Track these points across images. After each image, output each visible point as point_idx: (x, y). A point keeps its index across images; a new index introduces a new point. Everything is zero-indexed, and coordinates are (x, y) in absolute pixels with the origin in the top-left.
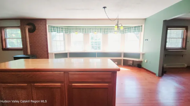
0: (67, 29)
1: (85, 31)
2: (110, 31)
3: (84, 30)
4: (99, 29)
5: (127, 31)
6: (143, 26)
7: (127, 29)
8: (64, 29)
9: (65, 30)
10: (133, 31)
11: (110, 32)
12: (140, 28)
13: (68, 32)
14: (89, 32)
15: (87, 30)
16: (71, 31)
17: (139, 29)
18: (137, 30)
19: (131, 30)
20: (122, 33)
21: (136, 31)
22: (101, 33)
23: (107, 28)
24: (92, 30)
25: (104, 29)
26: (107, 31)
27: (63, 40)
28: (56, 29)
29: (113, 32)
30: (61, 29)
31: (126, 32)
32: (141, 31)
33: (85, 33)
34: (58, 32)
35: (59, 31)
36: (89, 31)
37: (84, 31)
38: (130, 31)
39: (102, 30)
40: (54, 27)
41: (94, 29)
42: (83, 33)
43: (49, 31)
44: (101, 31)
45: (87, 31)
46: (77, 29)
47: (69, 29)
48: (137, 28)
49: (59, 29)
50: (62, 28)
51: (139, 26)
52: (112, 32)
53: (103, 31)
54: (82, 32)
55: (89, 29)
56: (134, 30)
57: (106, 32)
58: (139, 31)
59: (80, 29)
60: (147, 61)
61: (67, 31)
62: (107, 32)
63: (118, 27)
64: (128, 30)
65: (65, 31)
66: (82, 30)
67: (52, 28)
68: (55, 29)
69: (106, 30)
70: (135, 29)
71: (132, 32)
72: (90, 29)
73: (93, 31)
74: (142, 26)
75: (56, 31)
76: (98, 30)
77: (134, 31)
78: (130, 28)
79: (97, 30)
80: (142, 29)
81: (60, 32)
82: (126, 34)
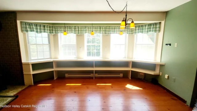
0: (53, 28)
1: (78, 31)
2: (113, 30)
3: (77, 29)
4: (97, 28)
5: (137, 31)
6: (163, 23)
7: (137, 28)
8: (47, 27)
9: (48, 29)
10: (146, 30)
11: (113, 32)
12: (158, 26)
13: (54, 32)
14: (84, 32)
15: (81, 28)
16: (57, 31)
17: (156, 28)
18: (152, 29)
19: (143, 29)
20: (130, 33)
21: (150, 31)
22: (100, 33)
23: (109, 27)
24: (87, 29)
25: (105, 28)
26: (109, 30)
27: (47, 43)
28: (34, 27)
29: (118, 32)
30: (42, 28)
31: (135, 32)
32: (159, 31)
33: (79, 33)
34: (37, 32)
35: (39, 30)
36: (83, 30)
37: (76, 31)
38: (141, 31)
39: (101, 29)
40: (30, 24)
41: (91, 28)
42: (75, 33)
43: (22, 31)
44: (100, 31)
45: (81, 31)
46: (66, 27)
47: (55, 28)
48: (152, 26)
49: (38, 27)
50: (44, 27)
51: (156, 24)
52: (115, 32)
53: (103, 31)
54: (73, 32)
55: (83, 28)
56: (148, 28)
57: (107, 32)
58: (155, 31)
59: (70, 28)
60: (168, 77)
61: (53, 30)
62: (109, 32)
63: (126, 24)
64: (139, 29)
65: (50, 30)
66: (73, 29)
67: (27, 26)
68: (31, 27)
69: (107, 30)
70: (150, 28)
71: (145, 32)
72: (85, 27)
73: (89, 31)
74: (160, 23)
75: (33, 31)
76: (96, 30)
77: (148, 31)
78: (142, 26)
79: (96, 28)
80: (160, 28)
81: (41, 32)
82: (135, 35)
